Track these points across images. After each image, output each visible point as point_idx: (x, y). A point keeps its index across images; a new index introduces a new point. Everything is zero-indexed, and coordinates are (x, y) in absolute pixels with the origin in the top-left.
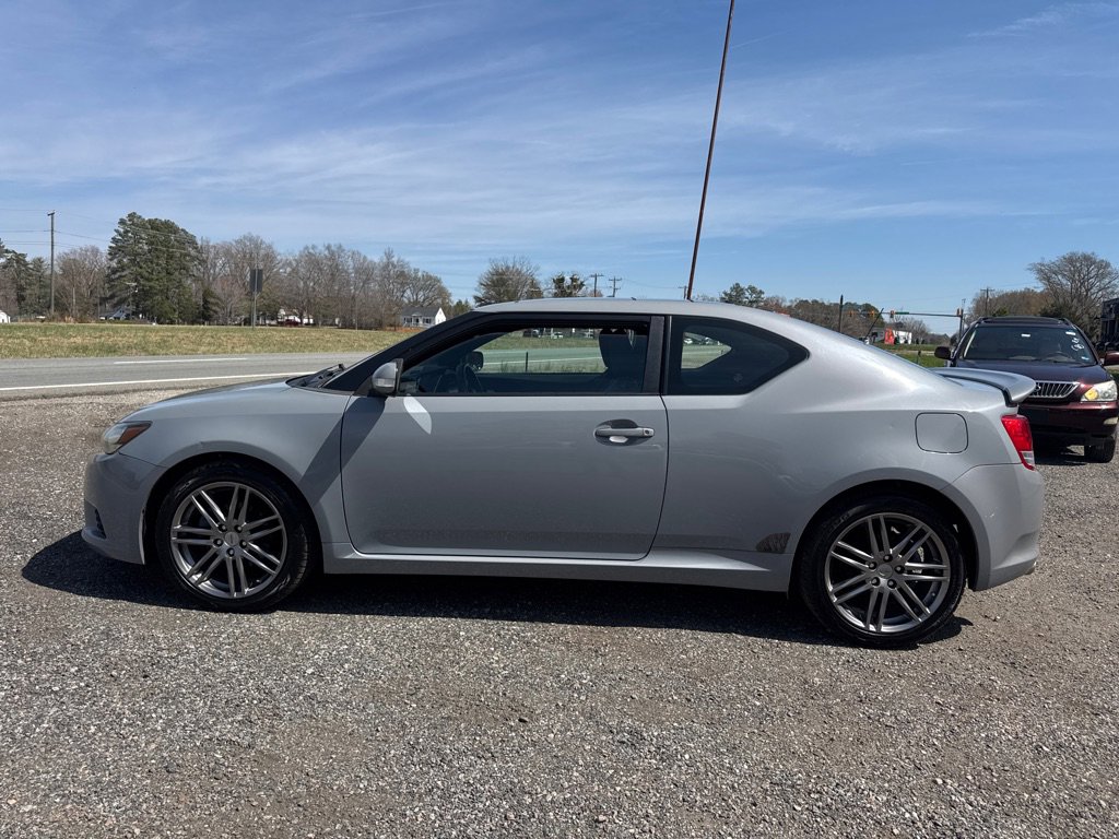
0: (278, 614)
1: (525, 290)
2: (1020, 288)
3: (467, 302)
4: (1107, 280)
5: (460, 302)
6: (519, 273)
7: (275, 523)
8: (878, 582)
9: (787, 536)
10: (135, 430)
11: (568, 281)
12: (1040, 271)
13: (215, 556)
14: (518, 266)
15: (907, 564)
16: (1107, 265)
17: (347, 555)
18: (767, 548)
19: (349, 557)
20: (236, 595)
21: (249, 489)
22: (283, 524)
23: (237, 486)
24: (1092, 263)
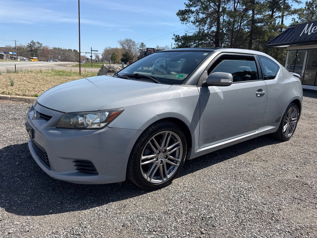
2: (115, 47)
4: (135, 46)
9: (281, 117)
10: (114, 115)
12: (120, 43)
13: (156, 166)
16: (135, 43)
17: (197, 150)
18: (277, 121)
19: (198, 151)
20: (165, 180)
21: (171, 133)
22: (182, 144)
23: (167, 132)
24: (131, 42)
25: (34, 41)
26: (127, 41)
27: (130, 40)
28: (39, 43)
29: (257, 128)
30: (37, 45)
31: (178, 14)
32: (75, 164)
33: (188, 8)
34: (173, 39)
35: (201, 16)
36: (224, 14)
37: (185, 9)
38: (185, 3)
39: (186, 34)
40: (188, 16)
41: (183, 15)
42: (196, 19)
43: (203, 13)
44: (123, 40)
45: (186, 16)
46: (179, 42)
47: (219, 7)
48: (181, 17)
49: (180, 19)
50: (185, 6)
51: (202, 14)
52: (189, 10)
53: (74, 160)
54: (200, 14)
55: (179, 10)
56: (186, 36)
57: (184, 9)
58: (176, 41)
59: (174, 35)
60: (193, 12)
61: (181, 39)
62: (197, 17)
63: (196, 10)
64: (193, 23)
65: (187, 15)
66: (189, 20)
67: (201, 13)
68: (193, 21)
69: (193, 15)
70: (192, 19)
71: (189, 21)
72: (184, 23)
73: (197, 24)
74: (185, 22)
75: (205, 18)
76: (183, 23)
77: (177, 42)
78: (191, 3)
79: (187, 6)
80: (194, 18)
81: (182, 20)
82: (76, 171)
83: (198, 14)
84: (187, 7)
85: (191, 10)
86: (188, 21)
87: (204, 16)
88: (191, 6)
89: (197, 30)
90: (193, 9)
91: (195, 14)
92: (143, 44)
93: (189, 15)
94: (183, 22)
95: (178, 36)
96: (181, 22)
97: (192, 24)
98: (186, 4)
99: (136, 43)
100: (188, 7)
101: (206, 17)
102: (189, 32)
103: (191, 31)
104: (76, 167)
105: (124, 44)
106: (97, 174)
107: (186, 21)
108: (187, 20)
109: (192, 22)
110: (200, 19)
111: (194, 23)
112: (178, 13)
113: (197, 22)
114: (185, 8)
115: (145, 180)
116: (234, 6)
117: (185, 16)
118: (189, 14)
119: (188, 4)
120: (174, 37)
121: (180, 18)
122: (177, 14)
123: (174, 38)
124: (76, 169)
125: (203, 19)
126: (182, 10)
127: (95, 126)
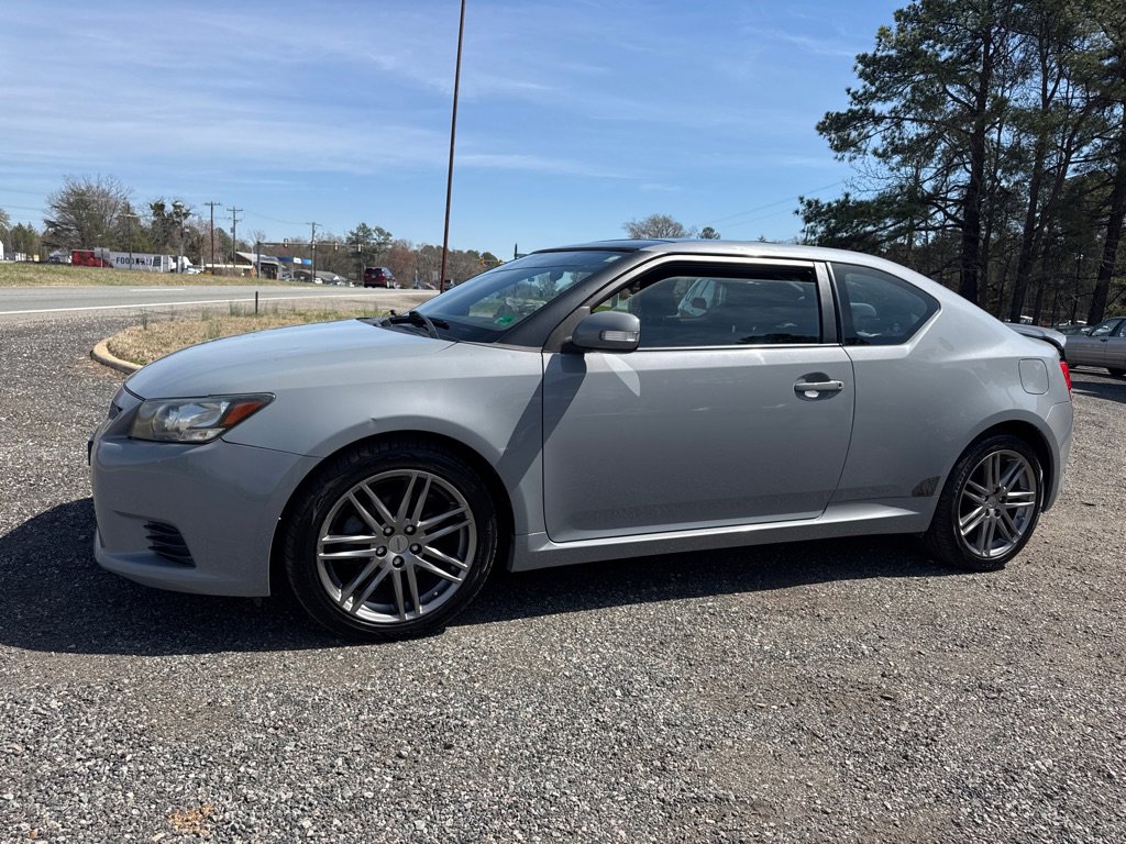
0: (453, 631)
1: (115, 215)
3: (30, 226)
5: (20, 225)
6: (105, 194)
7: (461, 518)
8: (988, 514)
9: (938, 478)
10: (246, 407)
11: (169, 208)
13: (378, 570)
14: (104, 186)
15: (1010, 494)
16: (681, 228)
17: (542, 546)
18: (920, 492)
19: (543, 549)
20: (407, 617)
21: (430, 477)
22: (472, 517)
23: (415, 473)
24: (670, 225)
25: (369, 226)
26: (654, 222)
27: (666, 221)
28: (380, 231)
29: (824, 506)
30: (375, 236)
31: (822, 128)
32: (148, 532)
33: (859, 107)
34: (797, 212)
35: (911, 130)
36: (1001, 122)
37: (850, 111)
38: (848, 91)
39: (847, 195)
40: (859, 135)
41: (841, 130)
42: (892, 143)
43: (919, 120)
44: (642, 220)
45: (854, 134)
46: (820, 222)
47: (982, 97)
48: (833, 136)
49: (829, 144)
50: (850, 98)
51: (915, 124)
52: (866, 111)
53: (146, 524)
54: (907, 124)
55: (828, 114)
56: (847, 200)
57: (843, 111)
58: (808, 220)
59: (801, 199)
60: (878, 120)
61: (827, 212)
62: (897, 134)
63: (891, 112)
64: (880, 156)
65: (855, 128)
66: (863, 147)
67: (913, 120)
68: (880, 151)
69: (879, 129)
70: (876, 141)
71: (865, 150)
72: (846, 160)
73: (897, 158)
74: (847, 155)
75: (926, 139)
76: (842, 159)
77: (812, 224)
78: (873, 89)
79: (855, 99)
80: (884, 138)
81: (837, 149)
82: (151, 552)
83: (898, 125)
84: (856, 102)
85: (874, 111)
86: (859, 150)
87: (925, 130)
88: (872, 97)
89: (890, 181)
90: (880, 108)
91: (888, 126)
92: (712, 230)
93: (866, 130)
94: (840, 155)
95: (817, 202)
96: (834, 154)
97: (877, 159)
98: (852, 91)
99: (686, 228)
100: (860, 102)
101: (929, 136)
102: (862, 188)
103: (868, 184)
104: (150, 543)
105: (644, 232)
106: (190, 564)
107: (853, 149)
108: (855, 145)
109: (875, 152)
110: (906, 142)
111: (883, 156)
112: (824, 123)
113: (896, 151)
114: (849, 107)
115: (338, 606)
116: (1045, 90)
117: (849, 135)
118: (863, 127)
119: (861, 91)
120: (802, 208)
121: (830, 140)
122: (818, 128)
123: (800, 211)
124: (150, 548)
125: (920, 140)
126: (838, 114)
127: (197, 437)
